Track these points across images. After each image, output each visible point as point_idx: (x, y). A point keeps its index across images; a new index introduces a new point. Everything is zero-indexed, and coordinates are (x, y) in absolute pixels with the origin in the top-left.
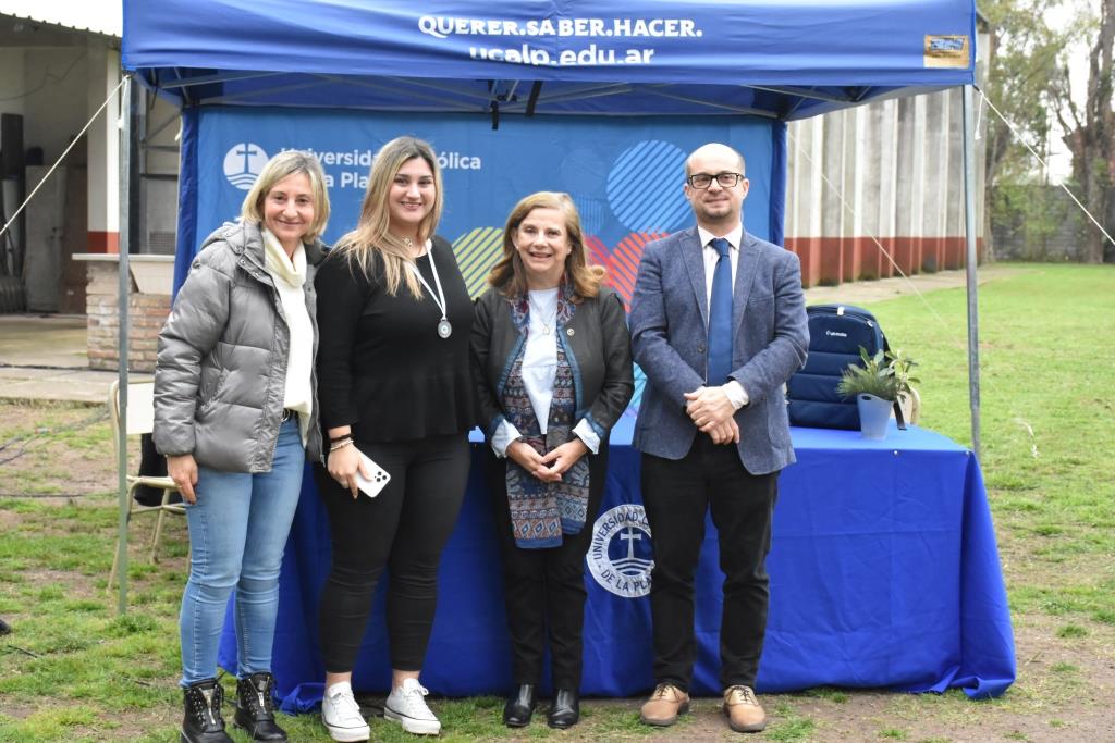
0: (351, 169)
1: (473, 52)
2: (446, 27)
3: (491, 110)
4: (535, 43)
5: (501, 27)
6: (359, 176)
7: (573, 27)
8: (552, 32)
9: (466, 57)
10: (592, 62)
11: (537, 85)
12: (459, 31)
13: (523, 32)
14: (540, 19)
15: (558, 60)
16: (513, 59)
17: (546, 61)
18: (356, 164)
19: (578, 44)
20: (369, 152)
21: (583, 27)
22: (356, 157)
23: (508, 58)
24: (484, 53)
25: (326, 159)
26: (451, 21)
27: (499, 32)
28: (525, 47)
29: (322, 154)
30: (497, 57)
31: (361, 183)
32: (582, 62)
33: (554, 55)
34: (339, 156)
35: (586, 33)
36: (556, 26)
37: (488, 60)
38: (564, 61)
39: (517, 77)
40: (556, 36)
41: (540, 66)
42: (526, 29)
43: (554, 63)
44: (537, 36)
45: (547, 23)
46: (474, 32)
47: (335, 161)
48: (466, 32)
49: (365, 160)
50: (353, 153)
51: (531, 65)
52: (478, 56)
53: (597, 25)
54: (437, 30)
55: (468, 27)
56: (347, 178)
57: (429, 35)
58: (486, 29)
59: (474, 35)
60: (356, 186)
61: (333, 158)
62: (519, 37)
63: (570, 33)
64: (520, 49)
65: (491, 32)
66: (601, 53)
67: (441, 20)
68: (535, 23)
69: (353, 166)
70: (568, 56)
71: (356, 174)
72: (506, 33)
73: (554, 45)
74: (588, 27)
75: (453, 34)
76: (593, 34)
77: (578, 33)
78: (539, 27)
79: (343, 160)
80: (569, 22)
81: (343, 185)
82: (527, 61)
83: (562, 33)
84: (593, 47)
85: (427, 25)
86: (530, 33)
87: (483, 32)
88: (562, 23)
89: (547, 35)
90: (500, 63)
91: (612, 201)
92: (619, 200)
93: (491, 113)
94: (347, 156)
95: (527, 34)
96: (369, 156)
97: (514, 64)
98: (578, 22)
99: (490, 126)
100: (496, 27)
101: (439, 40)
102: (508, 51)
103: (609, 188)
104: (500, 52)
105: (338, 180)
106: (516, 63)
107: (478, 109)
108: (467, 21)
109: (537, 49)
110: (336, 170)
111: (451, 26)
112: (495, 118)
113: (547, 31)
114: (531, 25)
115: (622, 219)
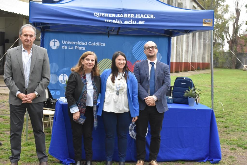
0: (77, 45)
1: (106, 20)
2: (100, 15)
3: (108, 33)
4: (119, 19)
5: (112, 15)
6: (79, 47)
7: (127, 16)
8: (123, 17)
9: (104, 22)
10: (131, 23)
11: (119, 28)
12: (102, 16)
15: (124, 23)
16: (114, 22)
17: (121, 23)
18: (78, 44)
19: (128, 19)
20: (81, 42)
21: (129, 16)
22: (78, 43)
23: (113, 22)
24: (108, 21)
25: (72, 43)
26: (101, 14)
28: (117, 20)
29: (71, 42)
30: (111, 22)
31: (79, 48)
32: (129, 23)
33: (123, 22)
34: (75, 42)
35: (130, 17)
36: (123, 15)
37: (109, 22)
38: (125, 23)
39: (114, 26)
40: (124, 17)
41: (120, 24)
42: (117, 16)
43: (123, 23)
44: (120, 17)
45: (122, 15)
46: (106, 16)
47: (74, 44)
49: (80, 43)
50: (78, 42)
51: (118, 24)
52: (107, 21)
53: (132, 15)
54: (98, 16)
55: (105, 15)
56: (76, 47)
57: (96, 17)
58: (108, 16)
60: (78, 49)
61: (73, 43)
62: (116, 18)
63: (127, 17)
64: (116, 20)
65: (110, 16)
66: (133, 21)
69: (78, 45)
70: (126, 22)
71: (78, 47)
72: (113, 16)
73: (123, 19)
74: (130, 16)
75: (101, 17)
76: (132, 17)
77: (128, 17)
78: (120, 15)
79: (75, 43)
80: (126, 15)
81: (75, 49)
82: (117, 23)
83: (125, 17)
84: (132, 20)
85: (96, 14)
88: (125, 15)
89: (122, 17)
90: (111, 23)
91: (133, 53)
92: (135, 53)
93: (108, 34)
94: (76, 43)
95: (117, 17)
96: (81, 43)
97: (114, 23)
98: (128, 14)
99: (107, 36)
100: (111, 15)
101: (98, 18)
102: (113, 21)
103: (133, 51)
104: (111, 21)
105: (74, 48)
106: (115, 23)
107: (105, 33)
108: (104, 14)
109: (119, 20)
110: (74, 46)
111: (101, 15)
112: (109, 35)
113: (122, 16)
114: (118, 15)
115: (135, 57)
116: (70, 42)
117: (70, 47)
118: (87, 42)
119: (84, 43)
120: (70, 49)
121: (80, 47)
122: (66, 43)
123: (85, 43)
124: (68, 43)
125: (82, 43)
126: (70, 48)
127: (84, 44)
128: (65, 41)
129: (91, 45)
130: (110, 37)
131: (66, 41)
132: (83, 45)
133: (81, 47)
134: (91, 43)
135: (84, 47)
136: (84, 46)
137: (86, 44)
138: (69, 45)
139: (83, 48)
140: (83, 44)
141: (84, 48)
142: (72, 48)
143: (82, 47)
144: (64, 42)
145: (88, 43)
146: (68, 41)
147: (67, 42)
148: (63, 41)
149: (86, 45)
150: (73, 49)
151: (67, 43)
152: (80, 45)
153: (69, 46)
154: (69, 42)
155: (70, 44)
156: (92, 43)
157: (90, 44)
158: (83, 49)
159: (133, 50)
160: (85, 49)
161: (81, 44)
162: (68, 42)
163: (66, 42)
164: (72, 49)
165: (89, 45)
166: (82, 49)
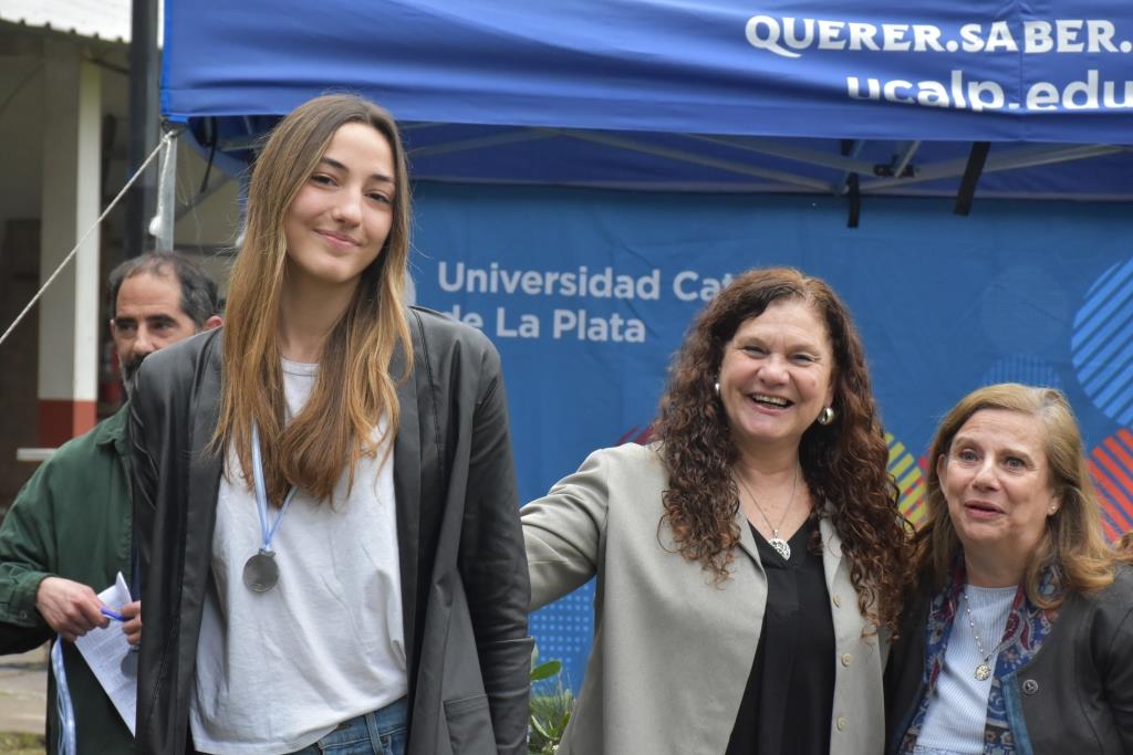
0: (574, 303)
1: (853, 84)
2: (800, 36)
3: (846, 189)
4: (976, 67)
5: (909, 37)
6: (589, 316)
7: (1053, 35)
8: (1011, 45)
9: (839, 95)
10: (1092, 104)
11: (980, 151)
12: (824, 44)
13: (952, 46)
14: (986, 20)
15: (1023, 102)
16: (932, 98)
17: (998, 103)
18: (583, 293)
19: (1062, 69)
20: (609, 271)
21: (1073, 36)
22: (583, 278)
23: (923, 97)
24: (874, 86)
25: (525, 285)
26: (809, 24)
27: (905, 47)
28: (957, 75)
29: (517, 275)
30: (900, 94)
31: (591, 331)
32: (1069, 105)
33: (1015, 92)
34: (551, 277)
35: (1079, 48)
36: (1018, 35)
37: (882, 101)
38: (1032, 105)
40: (1020, 53)
41: (986, 114)
42: (960, 40)
43: (1014, 107)
44: (982, 53)
45: (1000, 27)
46: (855, 45)
47: (543, 287)
48: (840, 45)
49: (600, 286)
50: (578, 274)
51: (968, 111)
52: (864, 93)
53: (1101, 31)
54: (781, 42)
55: (845, 35)
56: (565, 320)
57: (766, 52)
58: (879, 40)
59: (855, 52)
60: (581, 336)
61: (539, 281)
62: (946, 55)
63: (1047, 46)
64: (946, 81)
65: (890, 45)
66: (1109, 86)
67: (789, 23)
68: (977, 28)
69: (577, 295)
70: (1043, 94)
71: (582, 313)
72: (920, 47)
73: (1013, 71)
74: (1082, 35)
75: (814, 51)
76: (1093, 48)
77: (1063, 47)
78: (985, 36)
79: (557, 285)
80: (1045, 27)
81: (557, 335)
82: (960, 103)
83: (1031, 48)
84: (1093, 75)
85: (763, 32)
86: (966, 47)
87: (872, 46)
88: (1029, 31)
89: (1001, 52)
90: (906, 106)
91: (1082, 367)
92: (1095, 364)
93: (848, 195)
94: (566, 278)
95: (960, 48)
96: (607, 278)
97: (933, 109)
98: (1062, 24)
99: (843, 219)
100: (900, 36)
101: (784, 63)
102: (923, 85)
103: (1076, 341)
104: (906, 85)
105: (546, 325)
106: (939, 109)
107: (822, 186)
108: (841, 24)
109: (980, 80)
110: (544, 306)
111: (809, 32)
112: (853, 204)
113: (1000, 43)
114: (968, 31)
115: (1099, 402)
116: (511, 276)
117: (512, 323)
118: (656, 273)
119: (636, 279)
120: (512, 333)
121: (602, 322)
122: (477, 280)
123: (644, 280)
124: (494, 289)
125: (615, 283)
126: (508, 326)
127: (630, 287)
128: (460, 267)
129: (693, 296)
130: (862, 221)
131: (475, 267)
132: (630, 295)
133: (608, 318)
134: (693, 276)
135: (637, 317)
136: (630, 308)
137: (648, 288)
138: (501, 297)
139: (622, 330)
140: (628, 287)
141: (632, 322)
142: (531, 326)
143: (616, 321)
144: (451, 279)
145: (666, 285)
146: (494, 265)
147: (482, 274)
148: (443, 267)
149: (655, 294)
150: (535, 333)
151: (483, 288)
152: (603, 299)
153: (501, 312)
154: (504, 274)
155: (510, 288)
156: (706, 282)
157: (688, 286)
158: (628, 333)
159: (1075, 332)
160: (641, 338)
161: (607, 293)
162: (494, 275)
163: (472, 274)
164: (524, 334)
165: (681, 302)
166: (617, 338)
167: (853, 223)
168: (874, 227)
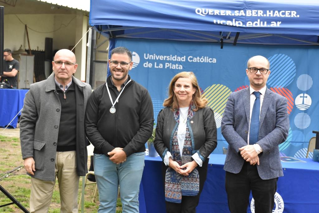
0: (169, 62)
1: (215, 21)
2: (205, 12)
3: (221, 41)
4: (237, 18)
5: (225, 13)
7: (252, 13)
8: (244, 15)
9: (212, 23)
10: (258, 26)
11: (238, 34)
12: (210, 14)
13: (233, 15)
14: (239, 10)
15: (246, 25)
16: (229, 24)
17: (241, 25)
18: (171, 60)
19: (253, 19)
20: (176, 56)
21: (255, 13)
22: (171, 57)
23: (228, 24)
24: (219, 22)
25: (160, 58)
26: (207, 10)
27: (224, 14)
28: (234, 20)
29: (159, 56)
30: (223, 23)
31: (172, 67)
32: (254, 26)
33: (244, 23)
34: (165, 57)
35: (256, 15)
36: (245, 13)
37: (220, 24)
38: (248, 25)
39: (230, 31)
40: (246, 16)
41: (239, 27)
42: (235, 13)
43: (244, 26)
44: (238, 16)
45: (242, 11)
46: (215, 14)
47: (163, 59)
48: (213, 14)
49: (174, 59)
50: (170, 56)
51: (236, 27)
52: (217, 23)
53: (260, 12)
54: (202, 13)
55: (213, 12)
56: (167, 65)
57: (199, 15)
58: (220, 13)
59: (215, 15)
60: (170, 68)
61: (163, 57)
63: (250, 15)
64: (232, 21)
65: (222, 14)
66: (262, 22)
67: (204, 10)
68: (238, 11)
70: (250, 24)
71: (171, 64)
72: (227, 15)
73: (244, 19)
74: (257, 13)
75: (208, 15)
76: (259, 15)
77: (254, 15)
78: (239, 13)
79: (166, 58)
80: (250, 11)
81: (166, 68)
82: (234, 25)
83: (247, 15)
84: (259, 20)
85: (199, 11)
86: (236, 15)
87: (219, 14)
88: (247, 11)
89: (242, 16)
90: (224, 25)
94: (168, 57)
95: (235, 15)
96: (176, 57)
98: (253, 11)
99: (220, 47)
100: (224, 12)
101: (202, 17)
102: (228, 21)
104: (224, 21)
105: (164, 66)
106: (230, 26)
107: (216, 41)
108: (213, 10)
109: (238, 21)
110: (164, 62)
111: (207, 12)
112: (222, 44)
113: (242, 14)
116: (157, 56)
117: (158, 65)
118: (185, 56)
119: (181, 58)
120: (158, 67)
122: (151, 57)
124: (154, 59)
125: (177, 58)
126: (157, 66)
127: (180, 59)
128: (148, 54)
129: (192, 61)
132: (180, 60)
133: (175, 65)
134: (192, 57)
135: (181, 65)
136: (180, 63)
137: (183, 59)
138: (156, 60)
139: (178, 67)
140: (179, 59)
141: (180, 66)
142: (161, 66)
143: (177, 65)
144: (146, 57)
145: (186, 59)
146: (155, 54)
147: (152, 56)
148: (145, 54)
149: (184, 60)
150: (162, 67)
151: (152, 59)
152: (175, 61)
153: (156, 63)
154: (156, 56)
155: (157, 59)
156: (194, 58)
157: (191, 59)
158: (179, 67)
160: (181, 68)
161: (175, 60)
162: (154, 56)
163: (150, 56)
165: (189, 62)
166: (177, 68)
167: (222, 48)
168: (225, 48)
